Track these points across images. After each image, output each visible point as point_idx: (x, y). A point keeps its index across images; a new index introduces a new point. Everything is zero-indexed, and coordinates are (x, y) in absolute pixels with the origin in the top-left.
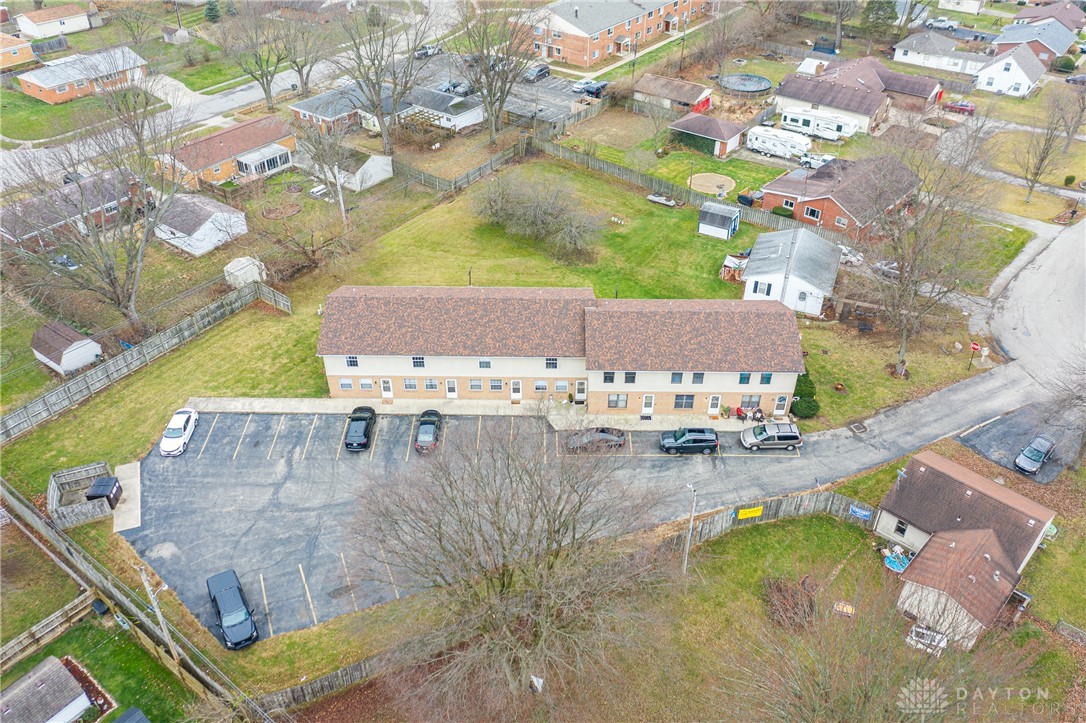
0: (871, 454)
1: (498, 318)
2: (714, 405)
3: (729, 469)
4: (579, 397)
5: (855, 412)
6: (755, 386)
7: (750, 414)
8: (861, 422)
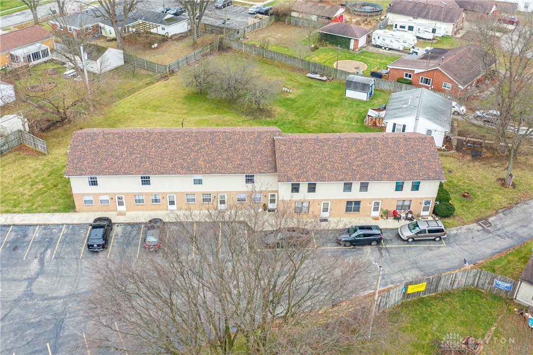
0: (499, 242)
1: (207, 145)
2: (376, 209)
3: (393, 256)
4: (270, 206)
5: (481, 212)
6: (407, 193)
7: (403, 215)
8: (486, 219)
